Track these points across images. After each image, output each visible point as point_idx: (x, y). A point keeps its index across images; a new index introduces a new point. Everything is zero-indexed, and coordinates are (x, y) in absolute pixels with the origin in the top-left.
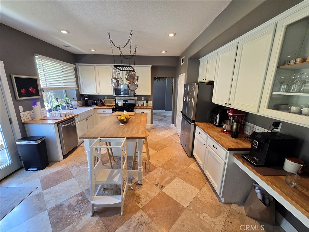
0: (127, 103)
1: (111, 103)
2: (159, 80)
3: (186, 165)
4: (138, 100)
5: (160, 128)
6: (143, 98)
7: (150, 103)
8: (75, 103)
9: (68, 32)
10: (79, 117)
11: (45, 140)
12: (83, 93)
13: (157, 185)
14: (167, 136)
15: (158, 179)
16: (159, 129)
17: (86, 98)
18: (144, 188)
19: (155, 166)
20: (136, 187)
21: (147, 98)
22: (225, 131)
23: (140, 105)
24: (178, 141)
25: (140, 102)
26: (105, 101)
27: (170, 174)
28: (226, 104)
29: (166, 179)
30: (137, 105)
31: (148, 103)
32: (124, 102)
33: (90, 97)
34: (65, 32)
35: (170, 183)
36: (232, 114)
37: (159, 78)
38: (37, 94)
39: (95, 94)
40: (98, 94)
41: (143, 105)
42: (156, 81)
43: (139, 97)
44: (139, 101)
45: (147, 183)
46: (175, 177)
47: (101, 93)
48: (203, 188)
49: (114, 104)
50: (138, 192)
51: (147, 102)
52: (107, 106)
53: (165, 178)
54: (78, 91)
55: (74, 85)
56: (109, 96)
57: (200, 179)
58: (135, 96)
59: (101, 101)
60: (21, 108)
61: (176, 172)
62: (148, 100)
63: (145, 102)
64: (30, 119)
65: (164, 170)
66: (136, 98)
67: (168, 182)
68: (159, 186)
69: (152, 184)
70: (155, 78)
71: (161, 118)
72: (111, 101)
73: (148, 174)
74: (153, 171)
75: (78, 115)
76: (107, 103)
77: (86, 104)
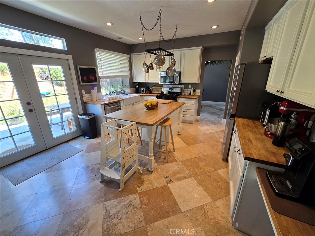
0: (172, 91)
1: (158, 91)
2: (213, 64)
3: (213, 168)
4: (185, 88)
5: (206, 121)
6: (190, 86)
7: (198, 92)
8: (127, 90)
9: (112, 24)
10: (124, 101)
11: (95, 117)
13: (166, 177)
14: (211, 131)
15: (171, 172)
16: (205, 123)
17: (137, 85)
18: (152, 176)
19: (176, 159)
20: (146, 173)
21: (195, 86)
22: (269, 133)
23: (186, 94)
24: (220, 140)
26: (153, 89)
27: (187, 171)
28: (277, 91)
29: (179, 175)
30: (183, 94)
31: (196, 92)
32: (170, 91)
33: (141, 85)
34: (109, 24)
35: (180, 180)
36: (285, 109)
38: (95, 81)
39: (144, 82)
40: (147, 82)
41: (190, 94)
42: (209, 66)
43: (187, 85)
44: (186, 90)
45: (158, 172)
46: (190, 177)
47: (149, 81)
48: (218, 201)
49: (160, 92)
50: (144, 177)
51: (194, 91)
52: (154, 94)
53: (179, 173)
54: (131, 78)
55: (127, 73)
56: (157, 84)
57: (222, 189)
58: (180, 84)
59: (149, 89)
60: (83, 91)
61: (196, 172)
62: (196, 89)
63: (192, 90)
64: (90, 100)
65: (183, 166)
66: (182, 86)
67: (179, 179)
68: (167, 179)
69: (162, 175)
70: (208, 63)
71: (215, 111)
72: (158, 89)
73: (164, 164)
74: (171, 164)
75: (123, 100)
76: (155, 91)
77: (137, 91)
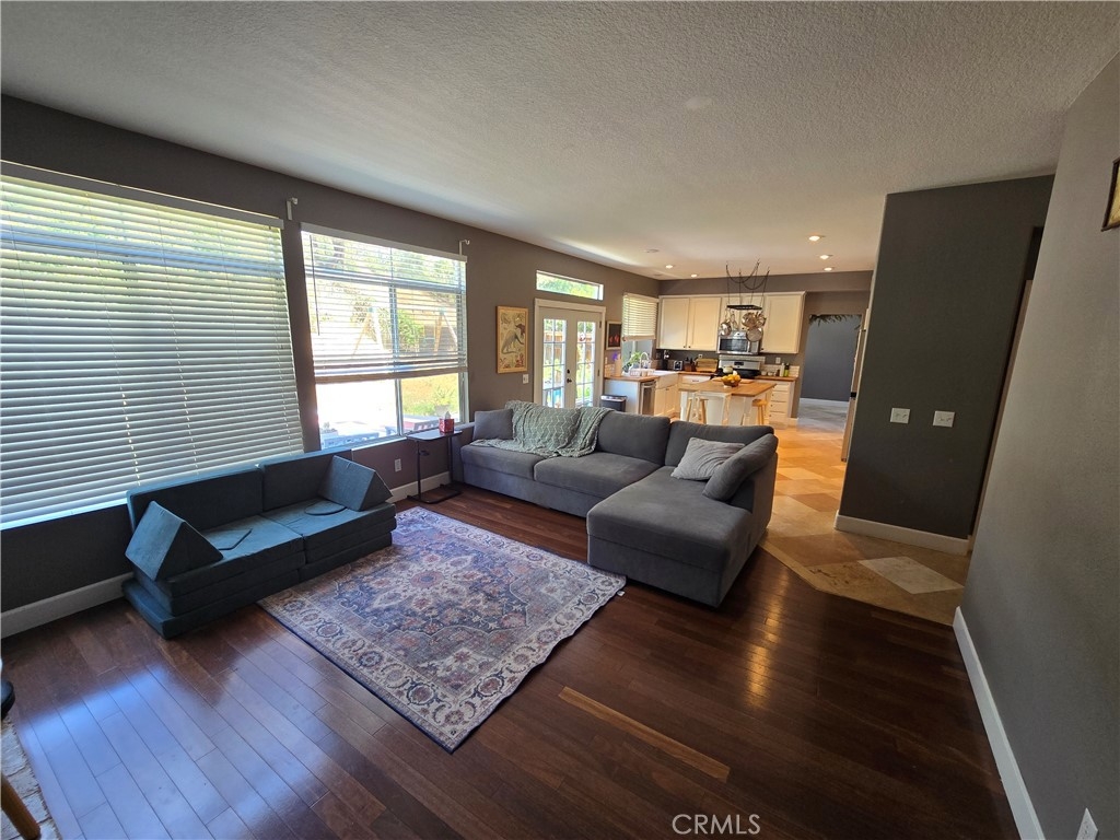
0: (741, 367)
1: (708, 367)
2: (825, 320)
4: (766, 363)
5: (811, 427)
7: (795, 371)
8: (647, 362)
10: (660, 380)
11: (625, 398)
12: (662, 347)
17: (666, 355)
21: (788, 360)
23: (770, 373)
25: (772, 368)
26: (698, 362)
30: (763, 373)
31: (791, 370)
32: (736, 367)
33: (674, 354)
37: (823, 317)
39: (681, 348)
40: (688, 349)
41: (778, 375)
42: (816, 323)
43: (771, 357)
44: (769, 366)
47: (695, 347)
49: (715, 370)
51: (787, 368)
52: (701, 371)
54: (655, 342)
55: (651, 333)
56: (708, 354)
58: (760, 354)
59: (692, 362)
60: (607, 360)
62: (790, 365)
63: (782, 367)
66: (763, 359)
70: (814, 317)
72: (709, 362)
75: (658, 378)
76: (702, 366)
77: (664, 366)
